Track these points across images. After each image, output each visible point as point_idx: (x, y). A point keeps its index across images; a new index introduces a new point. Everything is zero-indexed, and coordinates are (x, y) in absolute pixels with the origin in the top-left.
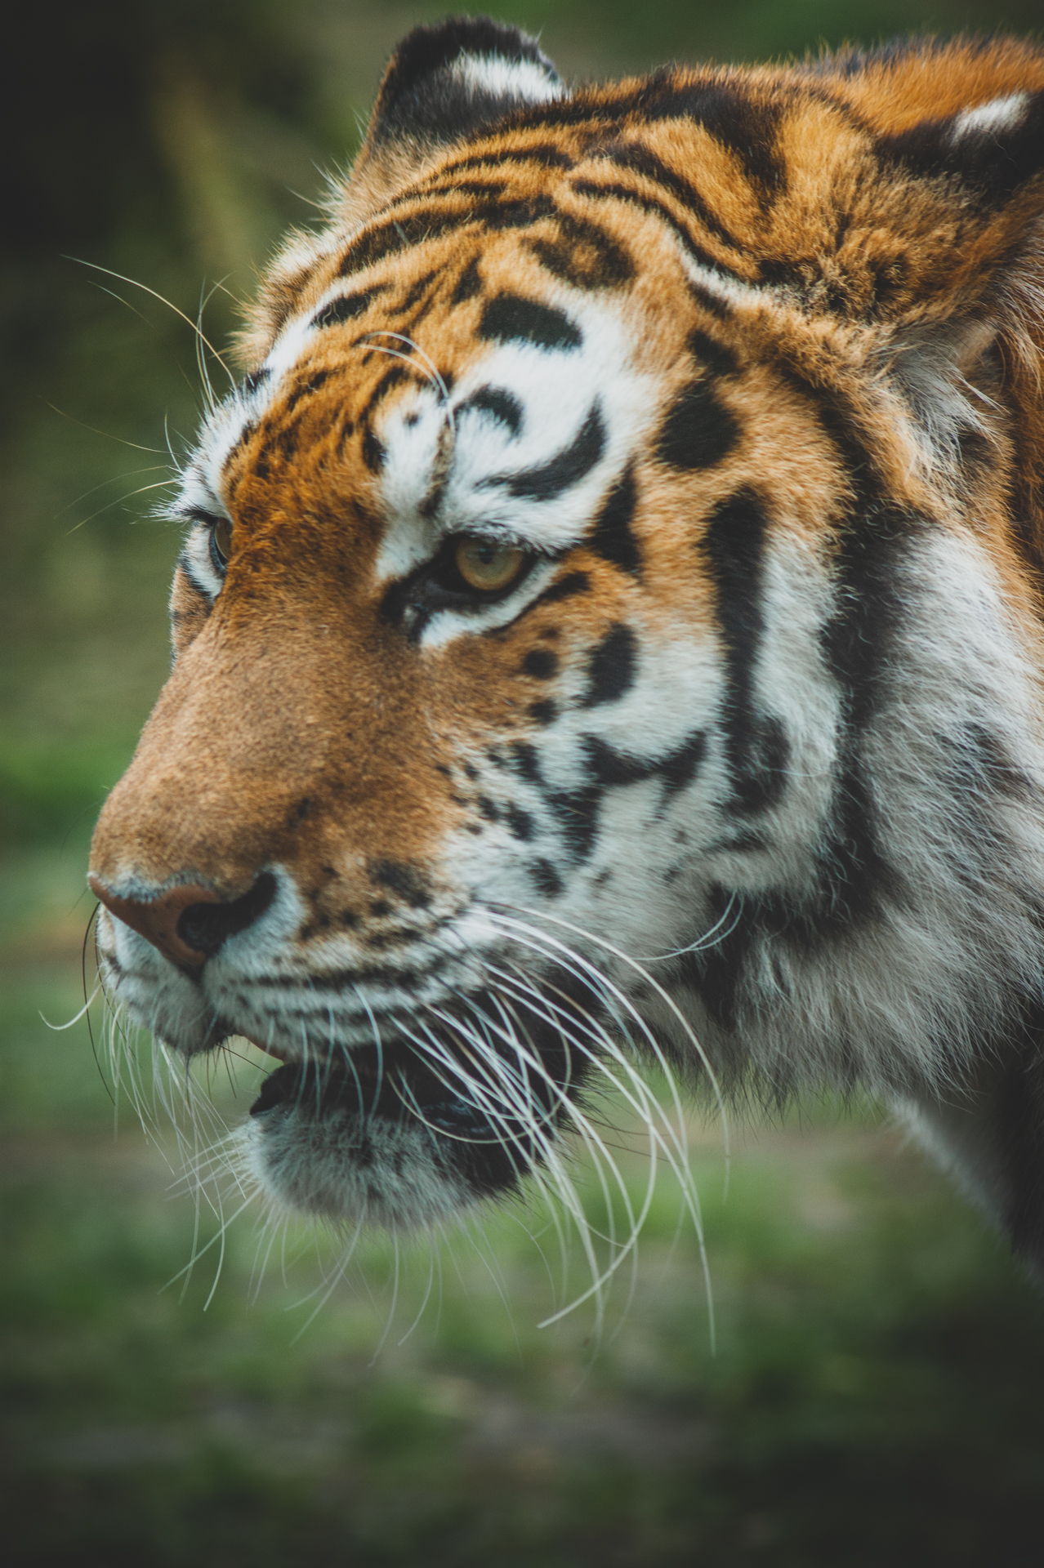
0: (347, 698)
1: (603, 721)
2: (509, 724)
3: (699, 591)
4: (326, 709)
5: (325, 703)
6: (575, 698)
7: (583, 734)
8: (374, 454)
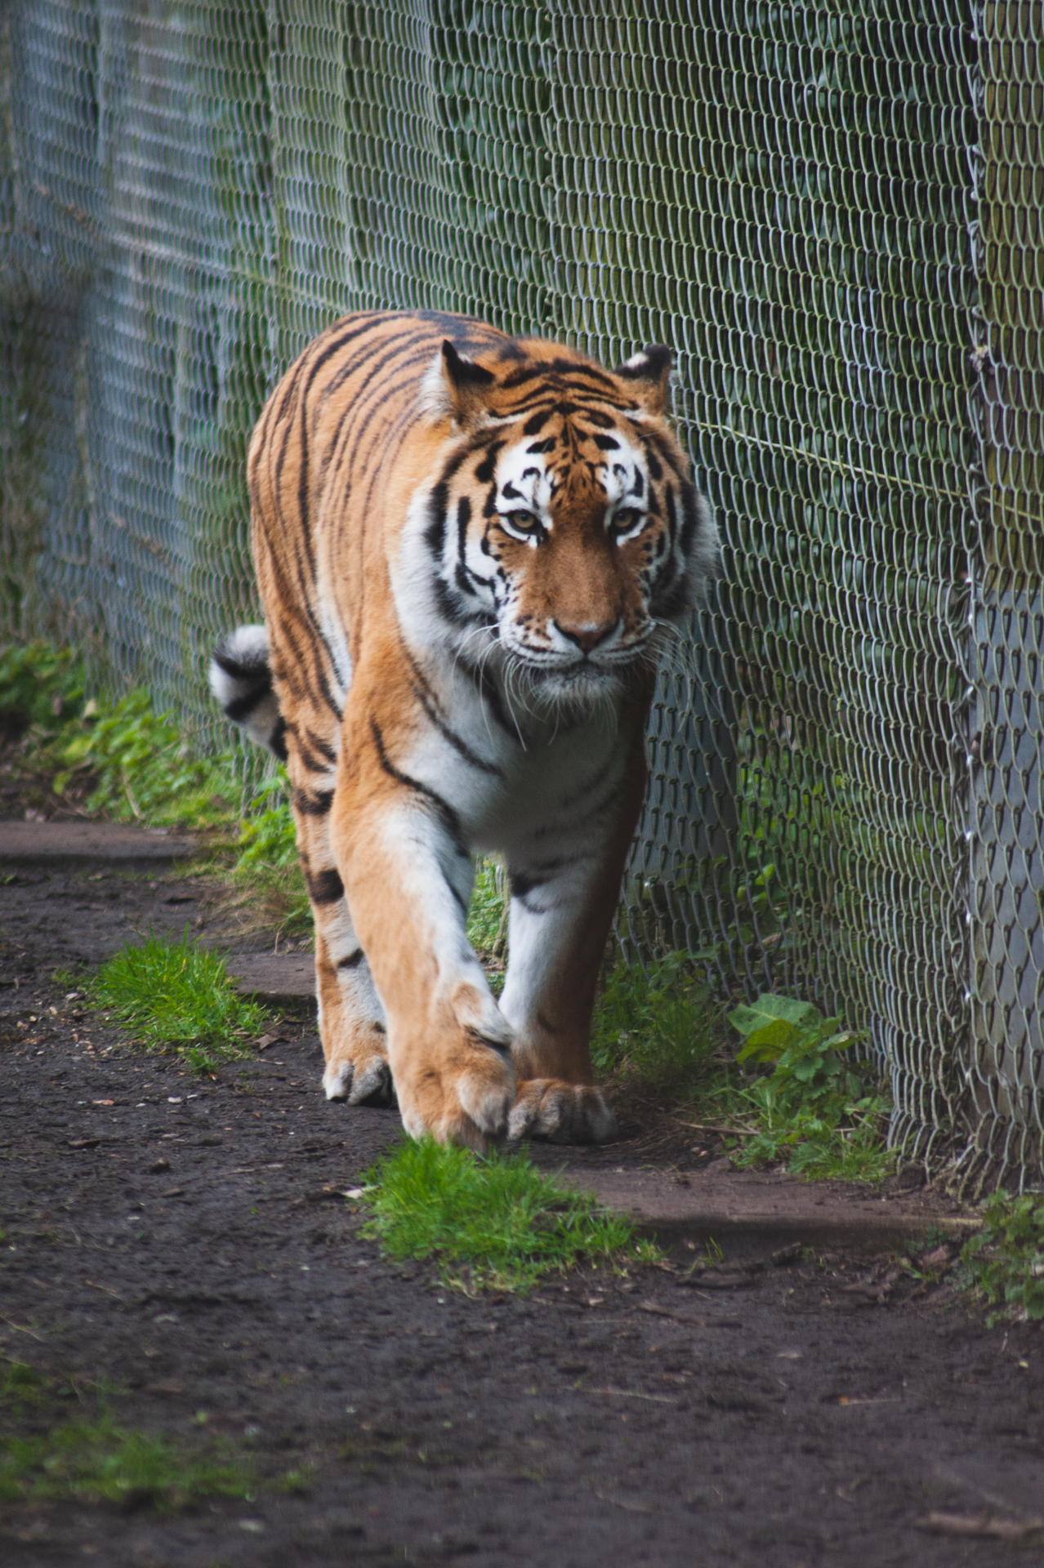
8: (603, 489)
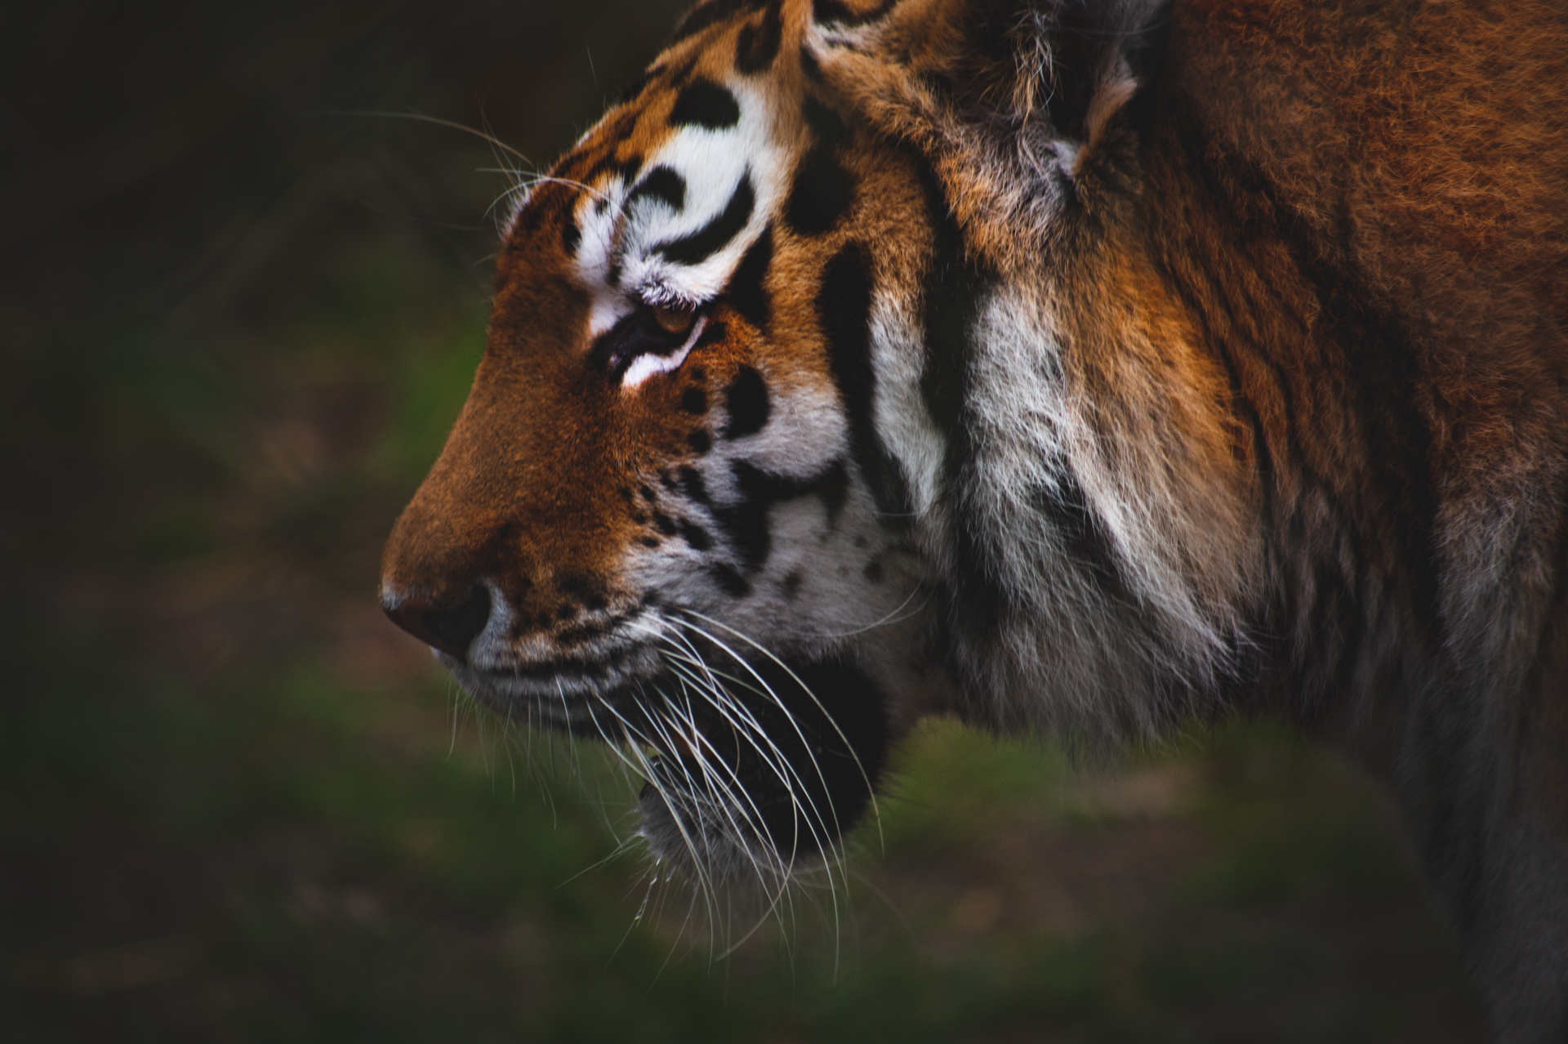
0: (552, 437)
1: (745, 448)
2: (678, 453)
3: (818, 344)
4: (533, 448)
5: (532, 443)
6: (721, 429)
7: (732, 460)
